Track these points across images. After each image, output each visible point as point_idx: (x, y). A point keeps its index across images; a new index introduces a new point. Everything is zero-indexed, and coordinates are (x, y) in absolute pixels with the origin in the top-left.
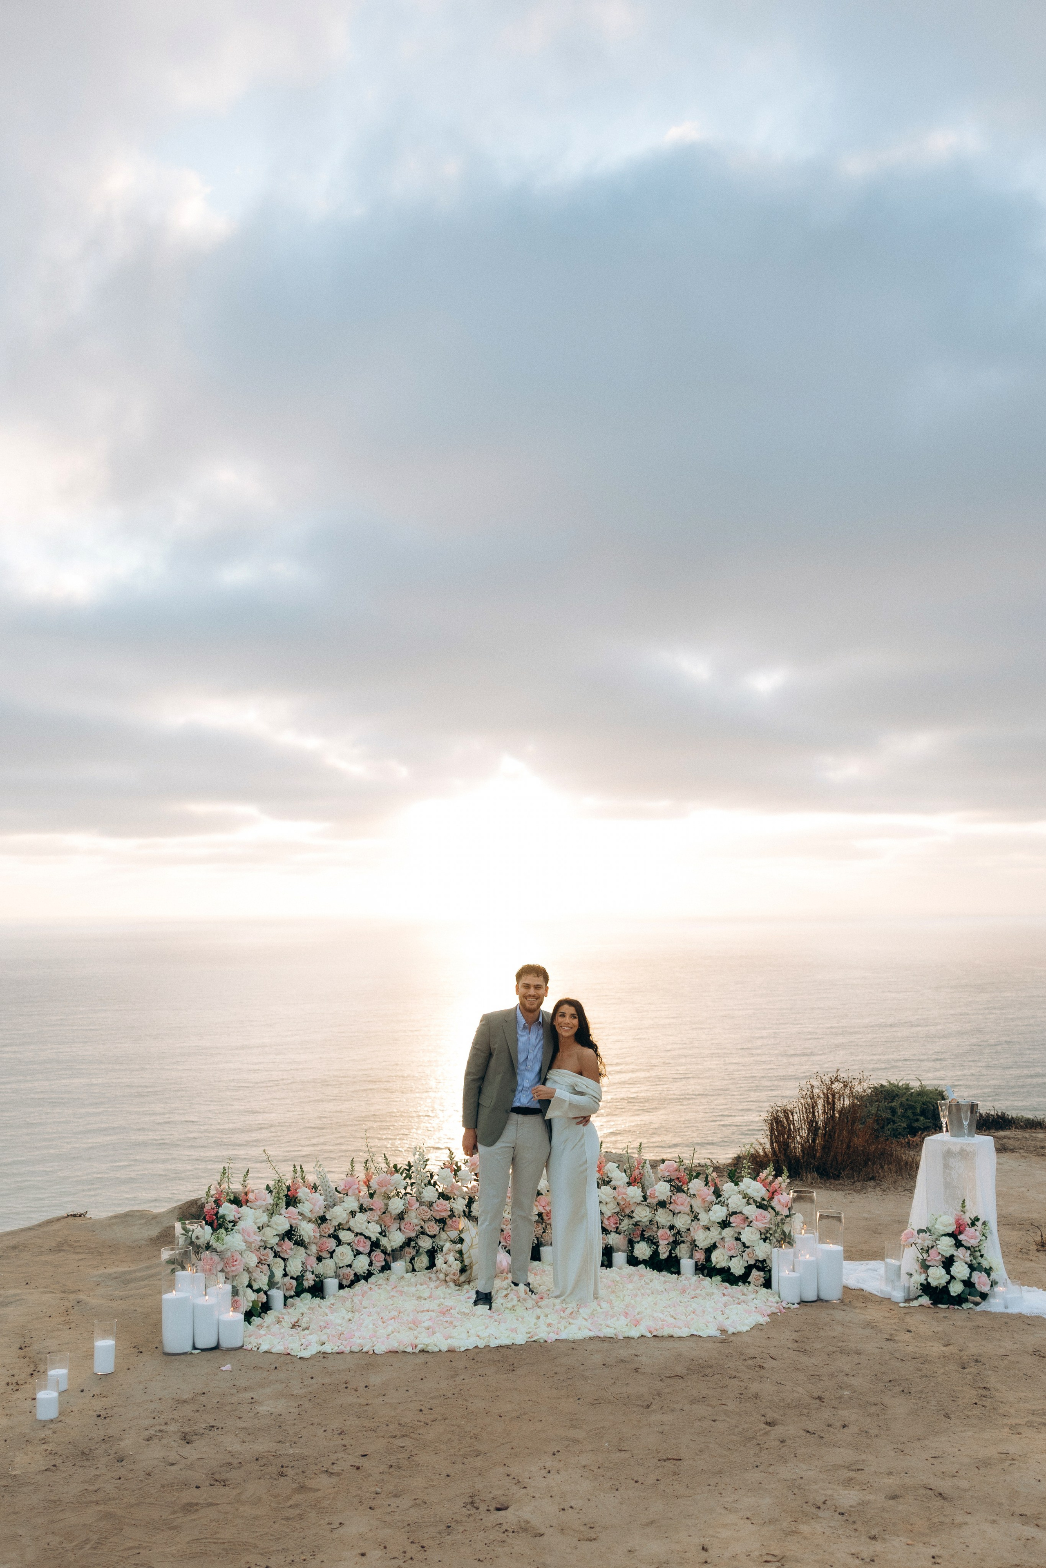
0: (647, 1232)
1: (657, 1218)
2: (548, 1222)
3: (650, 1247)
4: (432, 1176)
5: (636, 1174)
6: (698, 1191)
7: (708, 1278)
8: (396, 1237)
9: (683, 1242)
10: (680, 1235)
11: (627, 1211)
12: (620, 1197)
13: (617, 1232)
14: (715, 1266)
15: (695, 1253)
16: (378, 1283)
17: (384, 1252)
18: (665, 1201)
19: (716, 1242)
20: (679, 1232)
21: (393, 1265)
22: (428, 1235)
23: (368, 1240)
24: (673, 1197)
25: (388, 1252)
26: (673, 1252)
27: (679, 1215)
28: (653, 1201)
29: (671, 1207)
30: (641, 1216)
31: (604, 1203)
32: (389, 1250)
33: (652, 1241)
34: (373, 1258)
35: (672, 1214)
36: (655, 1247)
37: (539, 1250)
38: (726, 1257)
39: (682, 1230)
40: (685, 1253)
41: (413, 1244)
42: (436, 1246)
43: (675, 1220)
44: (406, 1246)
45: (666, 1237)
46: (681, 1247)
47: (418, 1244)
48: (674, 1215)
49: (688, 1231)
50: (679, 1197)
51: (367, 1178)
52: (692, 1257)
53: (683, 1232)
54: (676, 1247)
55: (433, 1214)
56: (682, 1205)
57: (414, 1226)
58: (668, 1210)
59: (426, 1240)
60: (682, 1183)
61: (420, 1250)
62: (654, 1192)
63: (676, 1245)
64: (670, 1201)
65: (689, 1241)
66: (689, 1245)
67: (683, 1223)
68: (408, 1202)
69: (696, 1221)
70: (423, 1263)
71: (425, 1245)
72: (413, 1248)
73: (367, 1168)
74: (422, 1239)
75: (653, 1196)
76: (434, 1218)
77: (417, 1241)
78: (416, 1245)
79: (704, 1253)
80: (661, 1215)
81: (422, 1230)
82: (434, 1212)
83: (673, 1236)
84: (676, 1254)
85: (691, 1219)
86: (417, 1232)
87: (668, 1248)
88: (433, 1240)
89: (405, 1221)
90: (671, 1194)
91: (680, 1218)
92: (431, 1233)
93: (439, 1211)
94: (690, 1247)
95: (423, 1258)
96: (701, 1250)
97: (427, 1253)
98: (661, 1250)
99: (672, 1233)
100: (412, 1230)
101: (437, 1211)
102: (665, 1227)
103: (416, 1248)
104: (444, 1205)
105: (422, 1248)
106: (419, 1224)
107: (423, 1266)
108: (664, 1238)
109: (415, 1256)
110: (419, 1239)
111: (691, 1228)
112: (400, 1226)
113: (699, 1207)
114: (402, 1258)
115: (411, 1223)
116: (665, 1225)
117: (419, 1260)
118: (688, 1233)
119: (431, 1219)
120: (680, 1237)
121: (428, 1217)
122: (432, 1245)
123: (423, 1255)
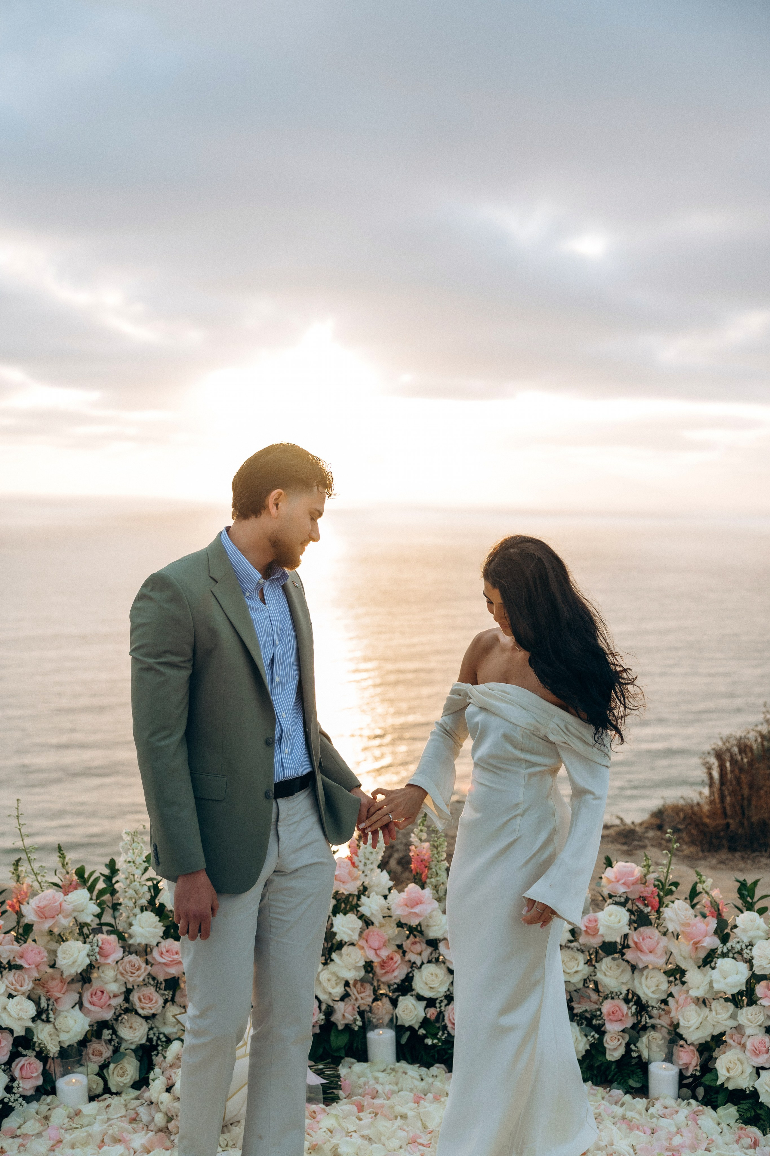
0: (579, 1003)
1: (600, 976)
2: (383, 979)
3: (586, 1036)
4: (156, 890)
6: (683, 925)
7: (709, 1110)
8: (70, 1022)
9: (654, 1027)
10: (647, 1012)
14: (723, 1084)
15: (676, 1049)
16: (25, 1130)
17: (42, 1056)
18: (614, 942)
19: (723, 1034)
20: (642, 1007)
21: (63, 1084)
22: (140, 1015)
23: (7, 1035)
24: (634, 936)
25: (51, 1055)
26: (632, 1047)
27: (645, 973)
28: (595, 942)
32: (53, 1049)
33: (590, 1022)
34: (17, 1074)
35: (629, 968)
36: (597, 1036)
37: (365, 1037)
38: (749, 1070)
39: (652, 1003)
41: (106, 1034)
42: (155, 1038)
43: (636, 982)
44: (90, 1041)
45: (620, 1017)
46: (648, 1037)
47: (118, 1033)
48: (635, 972)
49: (663, 1006)
50: (645, 936)
51: (17, 896)
52: (673, 1061)
53: (653, 1007)
54: (639, 1037)
55: (151, 970)
56: (651, 952)
57: (110, 998)
58: (620, 960)
59: (135, 1025)
60: (649, 909)
61: (120, 1046)
62: (595, 924)
63: (638, 1032)
64: (626, 942)
65: (666, 1026)
66: (667, 1036)
67: (653, 989)
68: (100, 948)
69: (680, 986)
70: (126, 1075)
71: (133, 1035)
72: (108, 1042)
73: (19, 876)
74: (126, 1023)
75: (593, 931)
76: (154, 979)
77: (115, 1026)
78: (114, 1037)
79: (697, 1054)
80: (609, 970)
81: (126, 1005)
82: (153, 966)
83: (632, 1016)
84: (638, 1051)
85: (668, 981)
86: (116, 1009)
87: (623, 1038)
88: (150, 1025)
89: (91, 986)
90: (630, 929)
91: (647, 978)
92: (145, 1010)
93: (164, 964)
94: (669, 1039)
95: (126, 1065)
96: (691, 1047)
97: (135, 1051)
98: (608, 1044)
99: (629, 1008)
100: (105, 1004)
101: (160, 963)
102: (617, 995)
103: (113, 1043)
104: (174, 950)
105: (126, 1041)
106: (121, 993)
107: (125, 1082)
108: (616, 1019)
109: (109, 1060)
110: (121, 1022)
111: (670, 999)
112: (81, 998)
113: (685, 958)
114: (82, 1065)
115: (103, 992)
116: (616, 991)
117: (119, 1069)
118: (663, 1010)
119: (147, 980)
120: (648, 1018)
121: (141, 979)
122: (148, 1035)
123: (127, 1057)
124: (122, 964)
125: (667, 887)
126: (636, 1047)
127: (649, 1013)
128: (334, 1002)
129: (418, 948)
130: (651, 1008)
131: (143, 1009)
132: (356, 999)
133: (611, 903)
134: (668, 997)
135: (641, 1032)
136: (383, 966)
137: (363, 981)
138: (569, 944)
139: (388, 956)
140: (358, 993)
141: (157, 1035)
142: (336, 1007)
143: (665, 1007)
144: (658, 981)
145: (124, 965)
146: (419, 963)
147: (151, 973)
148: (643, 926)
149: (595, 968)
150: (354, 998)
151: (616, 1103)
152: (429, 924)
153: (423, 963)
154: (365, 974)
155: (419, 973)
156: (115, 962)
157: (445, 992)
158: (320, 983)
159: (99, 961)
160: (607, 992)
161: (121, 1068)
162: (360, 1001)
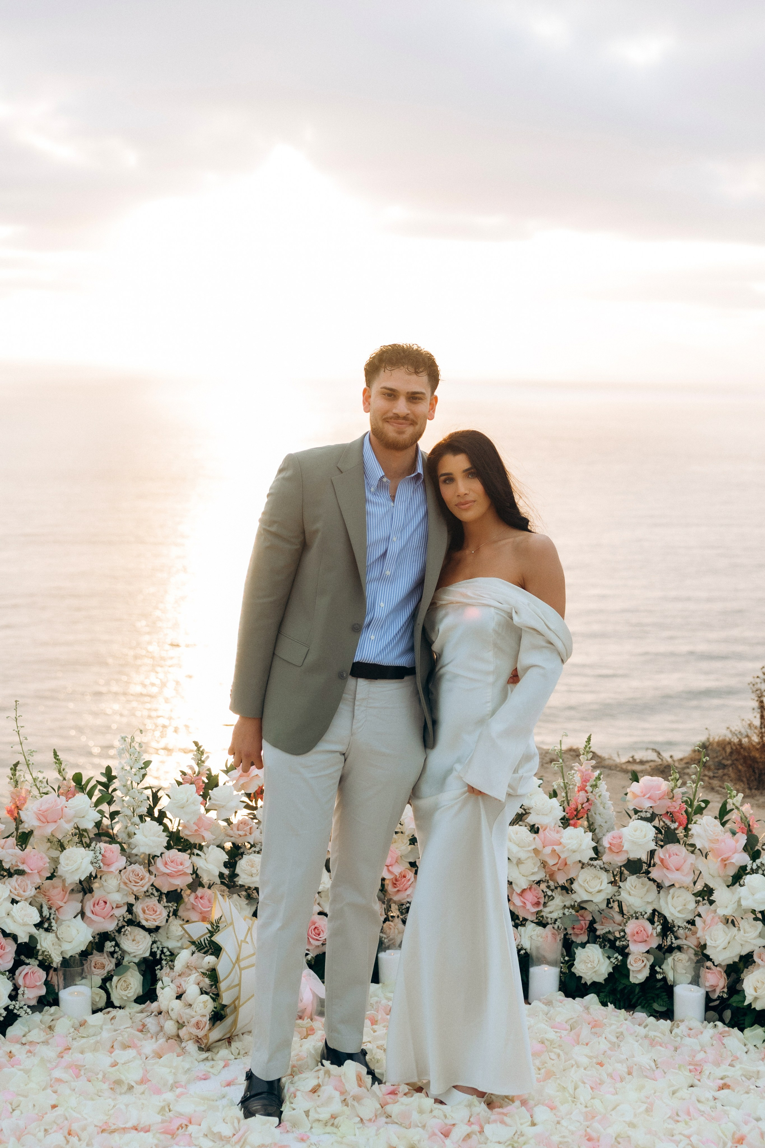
0: (603, 925)
1: (624, 896)
2: (396, 898)
3: (609, 957)
4: (156, 799)
5: (580, 801)
6: (712, 842)
7: (735, 1030)
8: (73, 931)
9: (679, 948)
10: (673, 932)
11: (562, 880)
12: (548, 850)
13: (542, 923)
14: (750, 1005)
15: (703, 971)
16: (28, 1036)
17: (45, 966)
18: (640, 860)
19: (752, 954)
20: (667, 928)
21: (64, 995)
22: (143, 927)
24: (660, 853)
25: (54, 965)
26: (657, 969)
27: (672, 891)
28: (620, 860)
29: (655, 874)
30: (591, 890)
31: (514, 861)
32: (57, 960)
33: (613, 944)
34: (21, 981)
35: (654, 887)
36: (619, 958)
39: (678, 923)
40: (685, 971)
41: (109, 946)
42: (159, 952)
43: (662, 902)
44: (92, 954)
45: (645, 938)
46: (674, 959)
47: (121, 946)
48: (661, 891)
49: (689, 926)
50: (671, 853)
51: (16, 802)
52: (700, 983)
53: (679, 927)
54: (665, 959)
55: (155, 880)
56: (677, 870)
57: (113, 908)
58: (646, 879)
59: (138, 938)
60: (676, 825)
61: (123, 959)
62: (620, 841)
63: (664, 954)
64: (652, 862)
65: (693, 947)
66: (693, 957)
67: (678, 909)
68: (103, 856)
69: (708, 905)
70: (129, 988)
71: (137, 948)
72: (110, 955)
73: (17, 782)
74: (129, 935)
75: (617, 848)
76: (158, 890)
77: (118, 939)
78: (117, 949)
79: (724, 975)
80: (633, 888)
81: (130, 916)
82: (157, 878)
83: (657, 936)
84: (663, 973)
85: (696, 901)
86: (119, 920)
87: (648, 960)
88: (154, 939)
89: (93, 897)
90: (656, 846)
91: (673, 898)
92: (149, 922)
93: (168, 875)
94: (695, 961)
95: (130, 978)
96: (718, 968)
97: (138, 964)
98: (632, 965)
99: (653, 929)
100: (107, 915)
101: (164, 874)
102: (641, 915)
103: (115, 956)
104: (179, 861)
105: (129, 954)
106: (124, 904)
107: (129, 995)
108: (640, 940)
109: (112, 973)
110: (124, 934)
111: (697, 919)
112: (82, 908)
113: (713, 877)
114: (83, 978)
115: (105, 903)
116: (641, 910)
117: (122, 981)
118: (690, 929)
119: (150, 891)
120: (673, 938)
121: (145, 889)
122: (151, 949)
123: (131, 970)
124: (124, 873)
125: (696, 803)
126: (660, 968)
127: (675, 934)
130: (677, 928)
131: (147, 920)
133: (637, 818)
134: (695, 917)
135: (667, 954)
136: (396, 884)
138: (592, 862)
139: (402, 872)
141: (160, 949)
143: (692, 927)
144: (685, 900)
145: (127, 873)
147: (154, 884)
148: (670, 843)
149: (620, 887)
151: (639, 1025)
156: (118, 871)
159: (102, 869)
160: (632, 912)
161: (125, 981)
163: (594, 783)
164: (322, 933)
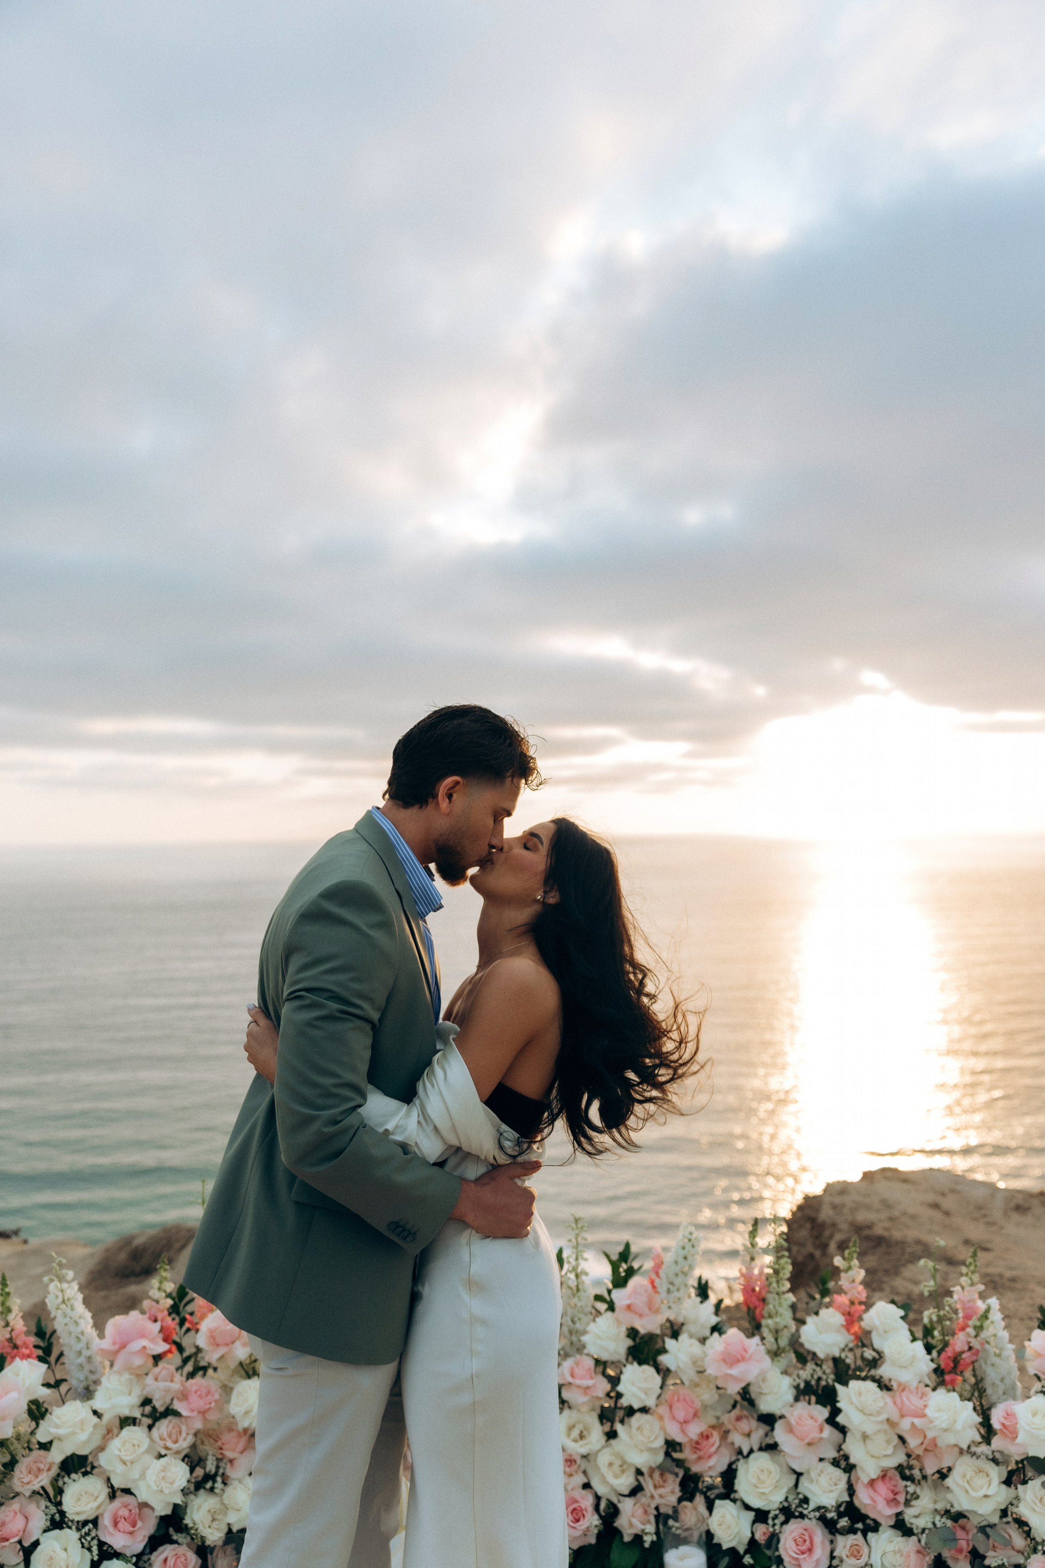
1: (1025, 1509)
5: (959, 1347)
11: (930, 1469)
12: (908, 1422)
17: (200, 1547)
25: (212, 1543)
30: (972, 1491)
32: (215, 1535)
37: (661, 1560)
62: (1014, 1421)
75: (1011, 1432)
80: (1037, 1498)
128: (621, 1498)
129: (745, 1425)
132: (652, 1497)
133: (1040, 1389)
136: (696, 1448)
137: (662, 1469)
138: (975, 1448)
139: (702, 1434)
140: (655, 1487)
142: (620, 1506)
146: (745, 1452)
149: (1017, 1493)
150: (648, 1495)
152: (762, 1391)
153: (751, 1451)
154: (664, 1460)
155: (745, 1466)
157: (781, 1502)
158: (597, 1468)
160: (1038, 1539)
162: (658, 1501)
163: (978, 1324)
164: (582, 1518)
